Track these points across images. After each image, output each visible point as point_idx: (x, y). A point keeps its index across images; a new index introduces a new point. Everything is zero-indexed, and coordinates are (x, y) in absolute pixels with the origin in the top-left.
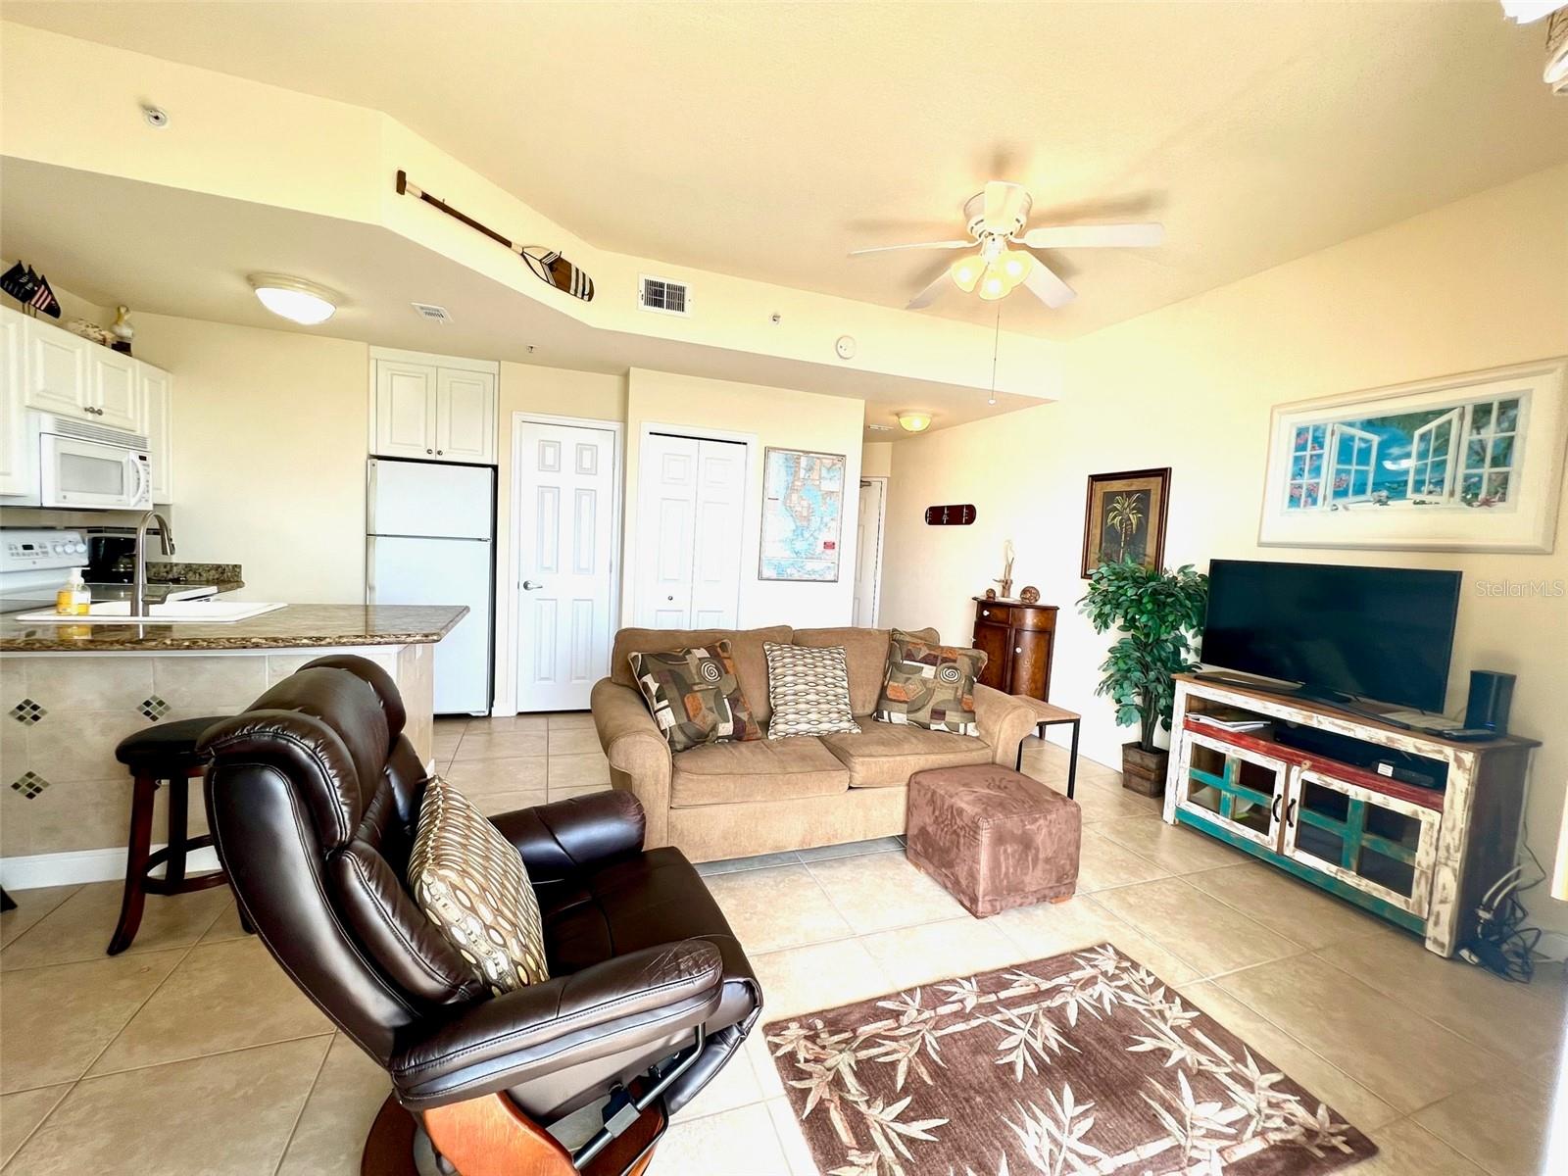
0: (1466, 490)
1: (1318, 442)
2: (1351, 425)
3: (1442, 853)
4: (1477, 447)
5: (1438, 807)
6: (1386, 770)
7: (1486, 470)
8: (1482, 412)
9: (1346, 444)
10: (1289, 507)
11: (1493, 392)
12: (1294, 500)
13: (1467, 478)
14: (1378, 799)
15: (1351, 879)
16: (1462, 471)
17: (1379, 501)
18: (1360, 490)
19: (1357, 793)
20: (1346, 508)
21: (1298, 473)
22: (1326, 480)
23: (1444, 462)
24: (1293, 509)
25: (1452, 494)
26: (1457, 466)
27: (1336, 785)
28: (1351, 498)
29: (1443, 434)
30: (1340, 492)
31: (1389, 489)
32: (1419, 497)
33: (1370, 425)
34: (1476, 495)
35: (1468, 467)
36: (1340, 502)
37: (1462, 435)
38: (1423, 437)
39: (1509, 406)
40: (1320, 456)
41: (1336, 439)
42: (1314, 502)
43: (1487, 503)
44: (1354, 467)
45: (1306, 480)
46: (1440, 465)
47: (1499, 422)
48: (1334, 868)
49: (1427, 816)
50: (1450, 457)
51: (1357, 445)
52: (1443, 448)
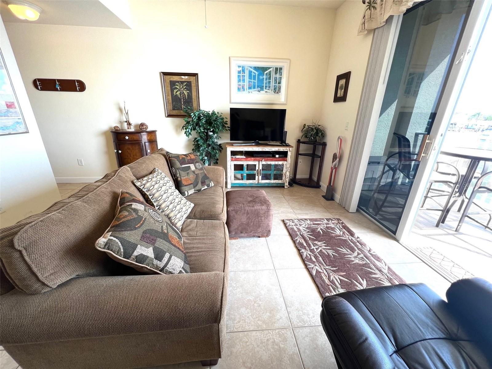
0: (274, 90)
1: (243, 71)
2: (251, 67)
3: (287, 169)
4: (276, 79)
5: (286, 161)
6: (277, 156)
7: (277, 85)
8: (276, 69)
9: (250, 72)
10: (238, 91)
11: (278, 65)
12: (239, 89)
13: (274, 86)
14: (277, 163)
15: (273, 181)
16: (273, 84)
17: (258, 91)
18: (254, 88)
19: (273, 163)
20: (252, 93)
21: (239, 81)
22: (246, 84)
23: (270, 81)
24: (239, 92)
25: (272, 90)
27: (269, 163)
28: (253, 90)
29: (270, 73)
30: (250, 88)
31: (260, 88)
32: (267, 90)
33: (256, 68)
34: (276, 91)
35: (275, 83)
36: (250, 90)
37: (273, 75)
38: (266, 74)
39: (281, 69)
40: (244, 76)
41: (248, 71)
42: (244, 90)
43: (278, 93)
44: (253, 81)
45: (241, 83)
46: (270, 82)
47: (279, 73)
48: (269, 181)
49: (285, 163)
50: (271, 80)
51: (253, 74)
52: (270, 78)
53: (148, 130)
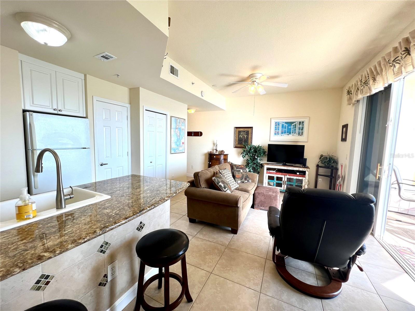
0: (298, 133)
1: (279, 125)
2: (283, 123)
3: (306, 183)
4: (299, 128)
5: (305, 177)
6: (298, 173)
7: (301, 131)
8: (300, 123)
9: (283, 125)
11: (301, 120)
12: (275, 134)
13: (298, 132)
14: (297, 178)
16: (298, 131)
17: (288, 135)
18: (285, 133)
19: (295, 178)
20: (283, 135)
21: (276, 130)
22: (280, 131)
24: (275, 135)
26: (297, 130)
27: (292, 177)
28: (284, 134)
29: (295, 125)
30: (282, 133)
31: (289, 133)
32: (293, 134)
33: (286, 123)
34: (300, 134)
35: (299, 130)
36: (282, 134)
37: (298, 126)
38: (293, 125)
39: (303, 122)
40: (279, 127)
41: (281, 124)
42: (278, 134)
43: (301, 135)
44: (284, 129)
45: (277, 131)
47: (302, 124)
49: (304, 179)
50: (296, 129)
51: (284, 126)
52: (295, 127)
53: (224, 154)
